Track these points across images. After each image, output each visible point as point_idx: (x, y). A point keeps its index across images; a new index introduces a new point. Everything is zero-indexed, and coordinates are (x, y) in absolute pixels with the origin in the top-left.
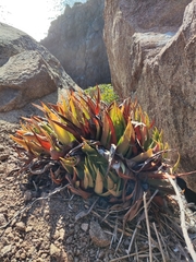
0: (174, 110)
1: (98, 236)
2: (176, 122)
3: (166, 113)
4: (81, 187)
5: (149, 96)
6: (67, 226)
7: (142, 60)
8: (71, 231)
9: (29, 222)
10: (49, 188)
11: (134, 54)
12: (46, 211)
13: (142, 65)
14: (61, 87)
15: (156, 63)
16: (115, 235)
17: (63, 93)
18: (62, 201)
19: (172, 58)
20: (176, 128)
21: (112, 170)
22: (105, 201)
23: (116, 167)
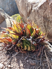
0: (44, 22)
1: (32, 63)
2: (45, 26)
3: (41, 23)
4: (24, 51)
5: (35, 18)
6: (23, 62)
7: (32, 8)
8: (24, 63)
9: (12, 64)
10: (14, 53)
11: (28, 6)
12: (15, 60)
13: (32, 9)
14: (6, 18)
15: (38, 9)
16: (36, 61)
17: (7, 20)
18: (19, 56)
19: (44, 7)
20: (45, 27)
21: (32, 44)
22: (31, 52)
23: (33, 43)
